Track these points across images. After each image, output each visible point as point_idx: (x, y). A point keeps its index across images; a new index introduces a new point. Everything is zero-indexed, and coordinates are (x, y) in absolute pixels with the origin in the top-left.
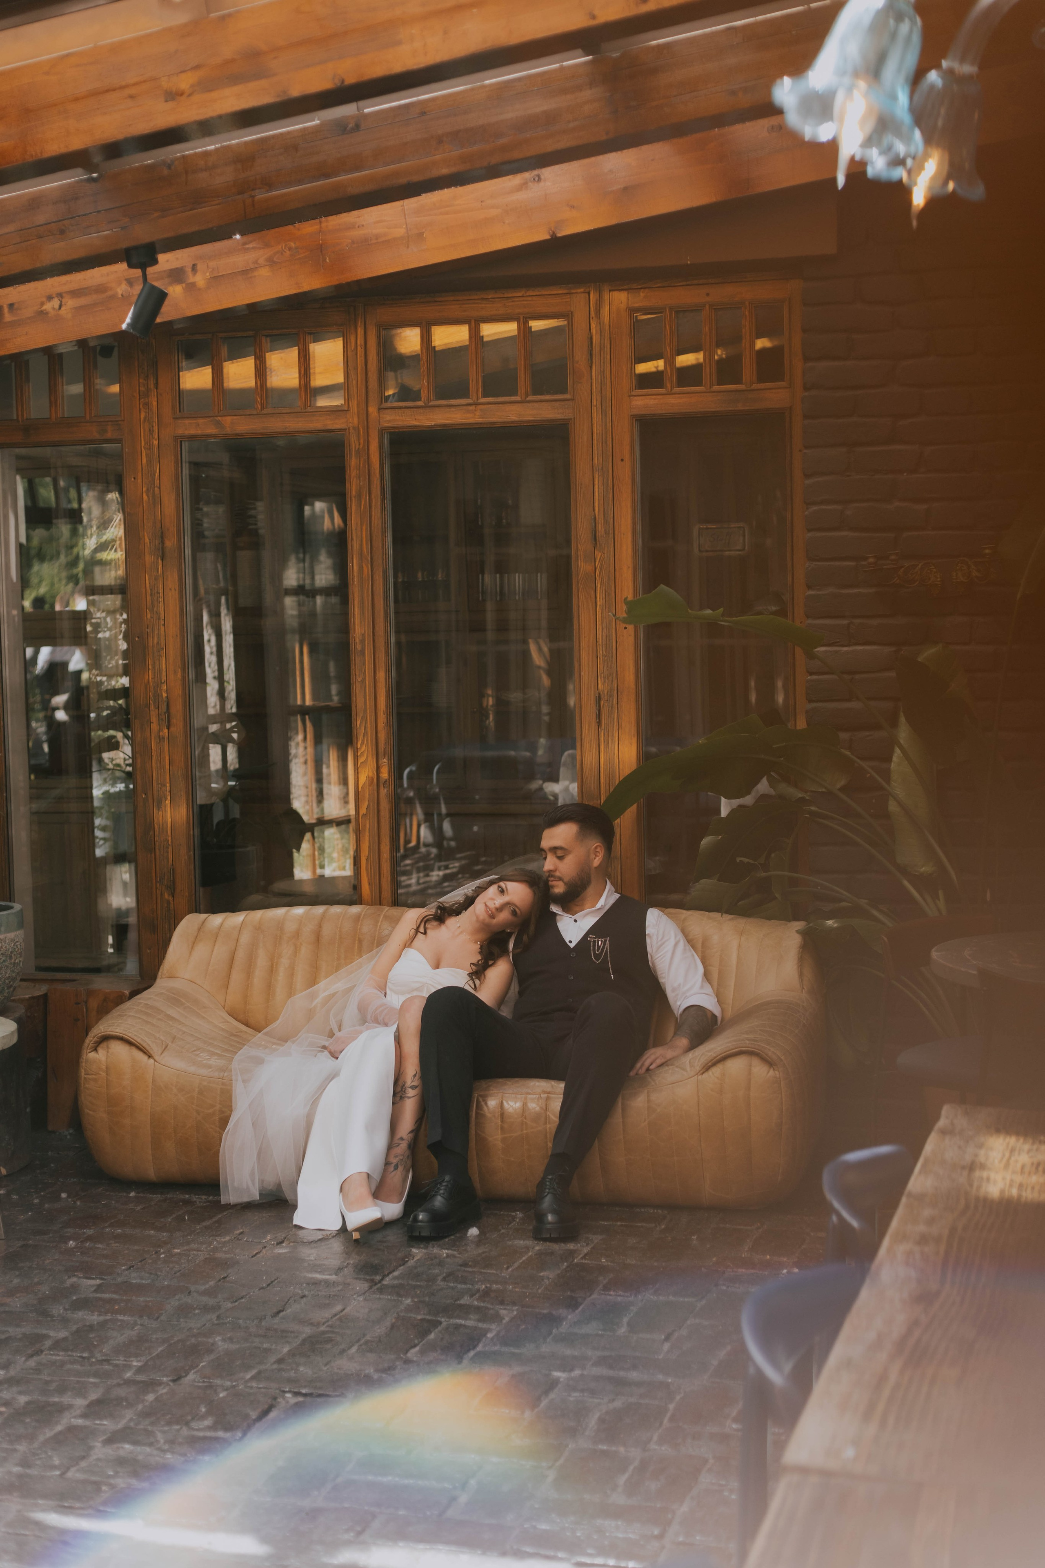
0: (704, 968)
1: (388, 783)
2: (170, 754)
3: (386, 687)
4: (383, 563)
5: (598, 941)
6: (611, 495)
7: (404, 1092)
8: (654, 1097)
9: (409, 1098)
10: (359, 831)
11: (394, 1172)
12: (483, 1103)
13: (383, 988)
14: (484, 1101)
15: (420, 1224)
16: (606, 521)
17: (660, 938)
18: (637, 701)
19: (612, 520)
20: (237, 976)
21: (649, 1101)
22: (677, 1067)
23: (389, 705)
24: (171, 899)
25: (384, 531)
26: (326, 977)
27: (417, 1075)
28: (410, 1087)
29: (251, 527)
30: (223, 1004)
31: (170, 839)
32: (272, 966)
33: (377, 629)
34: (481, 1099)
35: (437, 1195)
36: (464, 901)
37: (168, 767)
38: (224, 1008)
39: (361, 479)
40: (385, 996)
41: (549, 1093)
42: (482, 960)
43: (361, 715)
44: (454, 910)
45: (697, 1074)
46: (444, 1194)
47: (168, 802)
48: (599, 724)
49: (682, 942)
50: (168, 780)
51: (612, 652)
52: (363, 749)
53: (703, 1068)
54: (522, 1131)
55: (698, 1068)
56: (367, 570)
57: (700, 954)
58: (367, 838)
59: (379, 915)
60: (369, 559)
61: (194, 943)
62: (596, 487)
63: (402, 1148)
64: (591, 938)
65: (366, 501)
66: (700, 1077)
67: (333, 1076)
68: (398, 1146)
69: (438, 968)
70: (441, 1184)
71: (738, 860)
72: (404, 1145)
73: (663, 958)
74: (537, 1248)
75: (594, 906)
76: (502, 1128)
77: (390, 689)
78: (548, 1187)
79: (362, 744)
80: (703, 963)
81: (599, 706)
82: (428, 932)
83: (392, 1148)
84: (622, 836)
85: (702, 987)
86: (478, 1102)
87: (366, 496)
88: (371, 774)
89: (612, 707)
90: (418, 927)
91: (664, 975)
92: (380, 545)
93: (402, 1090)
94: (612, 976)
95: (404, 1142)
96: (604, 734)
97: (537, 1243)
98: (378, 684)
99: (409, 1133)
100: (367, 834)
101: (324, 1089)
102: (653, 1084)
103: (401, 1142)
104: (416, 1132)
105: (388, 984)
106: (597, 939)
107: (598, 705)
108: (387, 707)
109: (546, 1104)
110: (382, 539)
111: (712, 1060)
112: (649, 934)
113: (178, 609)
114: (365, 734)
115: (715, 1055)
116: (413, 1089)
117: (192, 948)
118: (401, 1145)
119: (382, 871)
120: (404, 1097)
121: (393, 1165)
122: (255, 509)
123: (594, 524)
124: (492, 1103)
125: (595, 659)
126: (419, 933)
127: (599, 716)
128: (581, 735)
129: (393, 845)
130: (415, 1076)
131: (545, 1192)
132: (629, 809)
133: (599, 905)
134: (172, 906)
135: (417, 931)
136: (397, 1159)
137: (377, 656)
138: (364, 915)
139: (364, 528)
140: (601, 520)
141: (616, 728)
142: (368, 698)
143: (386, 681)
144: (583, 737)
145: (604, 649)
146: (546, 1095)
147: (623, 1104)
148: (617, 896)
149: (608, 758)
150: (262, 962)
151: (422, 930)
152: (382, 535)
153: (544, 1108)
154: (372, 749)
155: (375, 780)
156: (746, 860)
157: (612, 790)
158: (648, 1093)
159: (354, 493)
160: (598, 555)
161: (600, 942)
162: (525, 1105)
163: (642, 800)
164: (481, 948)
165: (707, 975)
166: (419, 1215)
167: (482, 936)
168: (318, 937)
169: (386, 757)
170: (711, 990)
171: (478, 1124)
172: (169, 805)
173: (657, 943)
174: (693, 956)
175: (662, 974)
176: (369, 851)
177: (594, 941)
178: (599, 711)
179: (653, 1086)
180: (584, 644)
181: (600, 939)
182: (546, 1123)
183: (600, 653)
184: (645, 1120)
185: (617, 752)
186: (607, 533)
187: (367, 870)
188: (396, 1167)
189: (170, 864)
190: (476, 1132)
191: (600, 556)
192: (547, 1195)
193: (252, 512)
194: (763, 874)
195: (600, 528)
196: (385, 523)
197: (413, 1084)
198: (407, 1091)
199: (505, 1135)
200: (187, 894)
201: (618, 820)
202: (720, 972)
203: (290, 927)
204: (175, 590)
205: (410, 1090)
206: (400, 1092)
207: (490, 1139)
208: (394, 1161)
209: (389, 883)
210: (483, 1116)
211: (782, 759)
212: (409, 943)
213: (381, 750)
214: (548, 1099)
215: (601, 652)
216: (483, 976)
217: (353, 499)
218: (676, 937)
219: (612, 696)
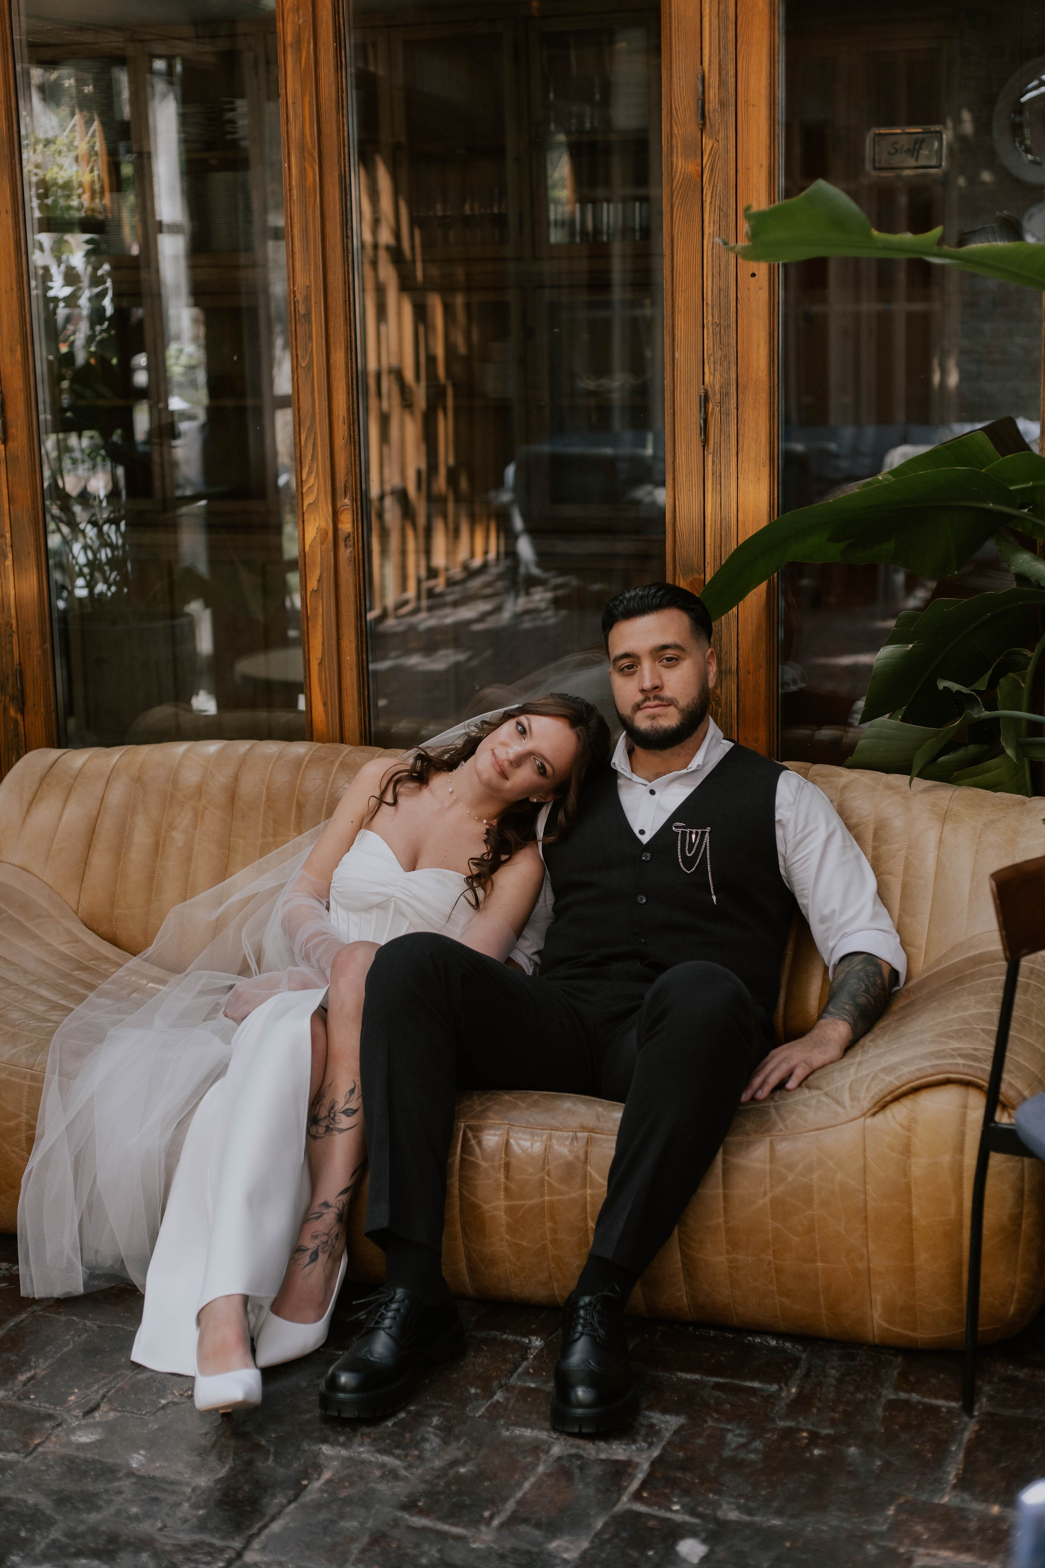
0: (877, 877)
1: (351, 539)
2: (10, 485)
3: (347, 377)
4: (340, 163)
5: (691, 833)
6: (731, 34)
7: (333, 1119)
8: (783, 1147)
9: (341, 1131)
10: (307, 617)
11: (309, 1266)
12: (473, 1142)
13: (323, 896)
14: (475, 1137)
15: (342, 1395)
16: (722, 84)
17: (800, 828)
18: (771, 405)
19: (733, 80)
20: (100, 861)
21: (772, 1159)
22: (826, 1094)
23: (353, 408)
24: (19, 717)
25: (340, 106)
26: (244, 865)
27: (356, 1090)
28: (343, 1112)
29: (229, 137)
30: (75, 907)
31: (14, 622)
32: (157, 843)
33: (330, 277)
34: (470, 1135)
35: (380, 1329)
36: (463, 746)
37: (6, 506)
38: (76, 913)
39: (301, 12)
40: (328, 909)
41: (592, 1130)
42: (488, 853)
43: (308, 424)
44: (445, 762)
45: (864, 1115)
46: (390, 1328)
47: (9, 563)
48: (705, 443)
49: (840, 833)
50: (7, 528)
51: (729, 318)
52: (312, 481)
53: (875, 1105)
54: (542, 1196)
55: (866, 1104)
56: (312, 175)
57: (869, 850)
58: (319, 629)
59: (332, 763)
60: (316, 155)
61: (31, 803)
62: (706, 20)
63: (327, 1221)
64: (678, 828)
65: (308, 52)
66: (869, 1121)
67: (217, 1073)
68: (319, 1217)
69: (414, 868)
70: (387, 1306)
71: (942, 684)
72: (330, 1217)
73: (806, 861)
74: (556, 1450)
75: (685, 766)
76: (507, 1189)
77: (355, 381)
78: (582, 1321)
79: (310, 473)
80: (875, 868)
81: (706, 413)
82: (401, 800)
83: (308, 1220)
84: (740, 636)
85: (874, 917)
86: (465, 1140)
87: (309, 43)
88: (323, 524)
89: (728, 415)
90: (383, 793)
91: (806, 892)
92: (335, 130)
93: (329, 1116)
94: (714, 898)
95: (330, 1210)
96: (713, 461)
97: (557, 1439)
98: (333, 372)
99: (341, 1193)
100: (320, 622)
101: (201, 1098)
102: (781, 1126)
103: (325, 1211)
104: (354, 1192)
105: (332, 891)
106: (688, 830)
107: (703, 410)
108: (348, 412)
109: (587, 1152)
110: (338, 120)
111: (893, 1092)
112: (780, 821)
113: (12, 243)
114: (314, 457)
115: (898, 1084)
116: (348, 1116)
117: (28, 811)
118: (325, 1217)
119: (344, 685)
120: (332, 1129)
121: (309, 1253)
122: (234, 110)
123: (700, 89)
124: (491, 1139)
125: (700, 329)
126: (384, 805)
127: (705, 430)
128: (674, 462)
129: (362, 642)
130: (352, 1091)
131: (575, 1333)
132: (754, 591)
133: (693, 765)
134: (22, 728)
135: (381, 800)
136: (317, 1241)
137: (331, 324)
138: (309, 761)
139: (307, 99)
140: (713, 80)
141: (734, 450)
142: (316, 394)
143: (347, 364)
144: (677, 465)
145: (716, 312)
146: (586, 1134)
147: (724, 1161)
148: (727, 746)
149: (718, 502)
150: (141, 837)
151: (389, 798)
152: (338, 113)
153: (582, 1157)
154: (325, 482)
155: (331, 535)
156: (955, 687)
157: (723, 562)
158: (772, 1143)
159: (289, 38)
160: (708, 144)
161: (694, 836)
162: (547, 1148)
163: (776, 574)
164: (488, 832)
165: (882, 894)
166: (339, 1377)
167: (492, 809)
168: (232, 796)
169: (348, 496)
170: (889, 921)
171: (463, 1179)
172: (11, 568)
173: (795, 836)
174: (857, 857)
175: (803, 890)
176: (323, 651)
177: (684, 833)
178: (706, 421)
179: (781, 1130)
180: (680, 302)
181: (694, 831)
182: (584, 1186)
183: (708, 319)
184: (765, 1194)
185: (735, 491)
186: (723, 104)
187: (320, 681)
188: (314, 1257)
189: (15, 662)
190: (460, 1192)
191: (710, 145)
192: (579, 1338)
193: (229, 115)
194: (986, 714)
195: (712, 95)
196: (342, 92)
197: (347, 1106)
198: (337, 1118)
199: (513, 1203)
200: (42, 710)
201: (735, 609)
202: (904, 887)
203: (191, 777)
204: (7, 212)
205: (343, 1117)
206: (325, 1118)
207: (486, 1207)
208: (311, 1244)
209: (356, 705)
210: (475, 1166)
211: (1026, 510)
212: (367, 821)
213: (340, 485)
214: (589, 1142)
215: (710, 318)
216: (489, 883)
217: (289, 50)
218: (827, 826)
219: (727, 394)
